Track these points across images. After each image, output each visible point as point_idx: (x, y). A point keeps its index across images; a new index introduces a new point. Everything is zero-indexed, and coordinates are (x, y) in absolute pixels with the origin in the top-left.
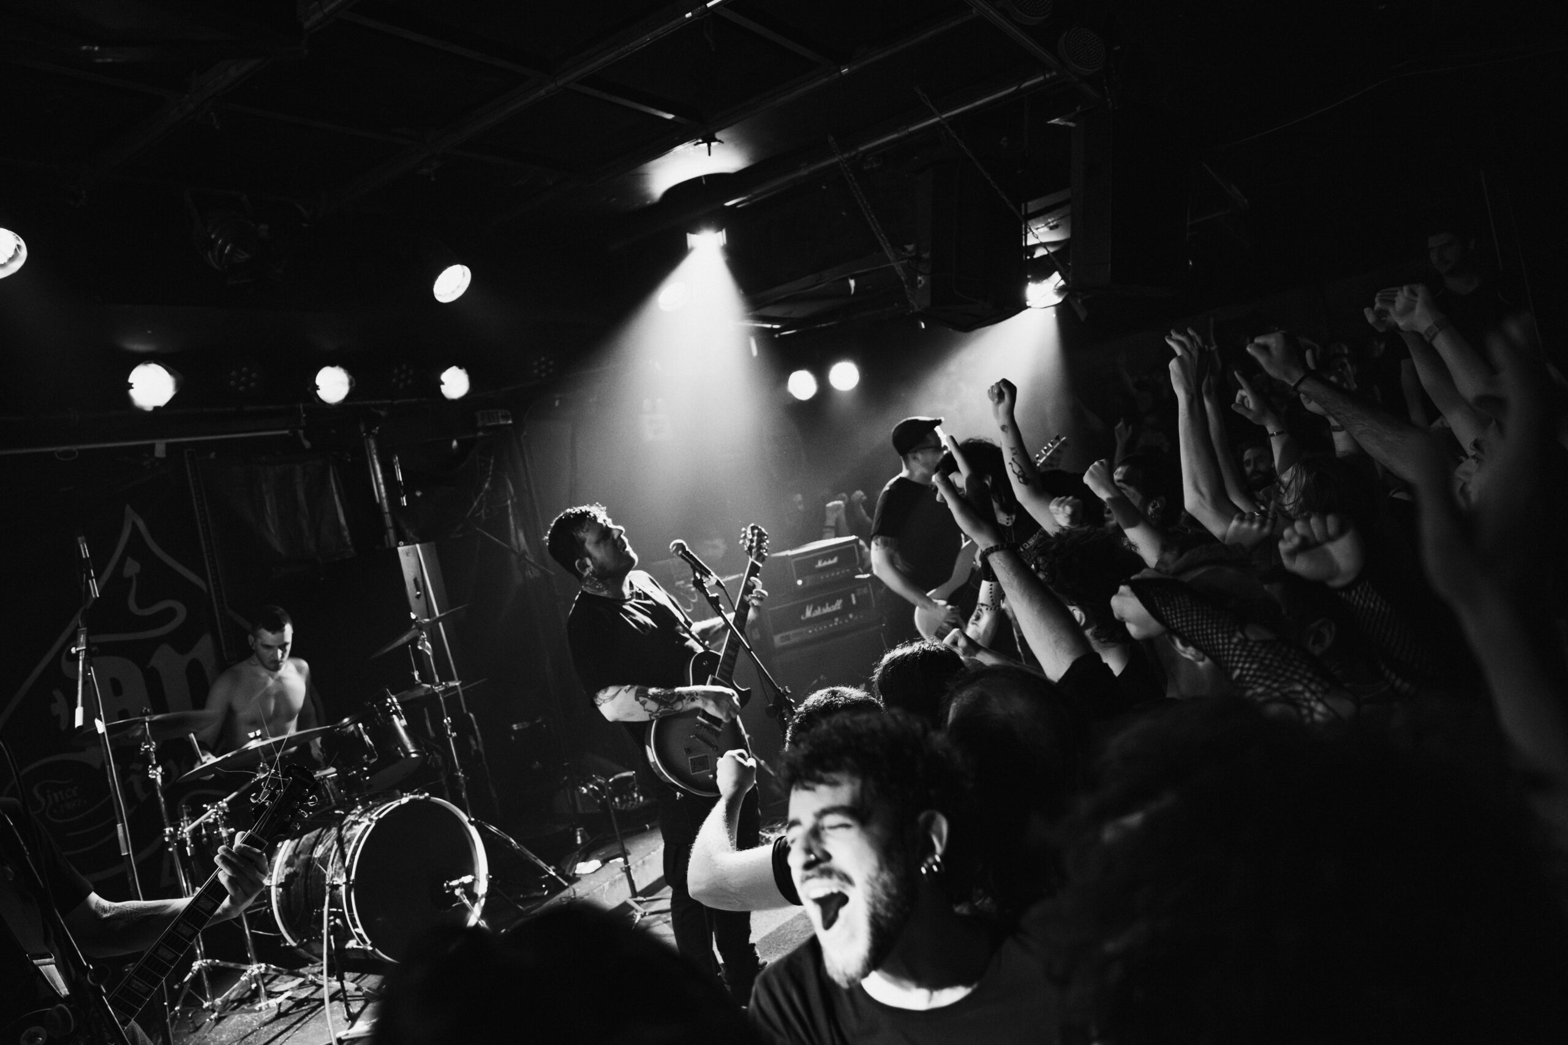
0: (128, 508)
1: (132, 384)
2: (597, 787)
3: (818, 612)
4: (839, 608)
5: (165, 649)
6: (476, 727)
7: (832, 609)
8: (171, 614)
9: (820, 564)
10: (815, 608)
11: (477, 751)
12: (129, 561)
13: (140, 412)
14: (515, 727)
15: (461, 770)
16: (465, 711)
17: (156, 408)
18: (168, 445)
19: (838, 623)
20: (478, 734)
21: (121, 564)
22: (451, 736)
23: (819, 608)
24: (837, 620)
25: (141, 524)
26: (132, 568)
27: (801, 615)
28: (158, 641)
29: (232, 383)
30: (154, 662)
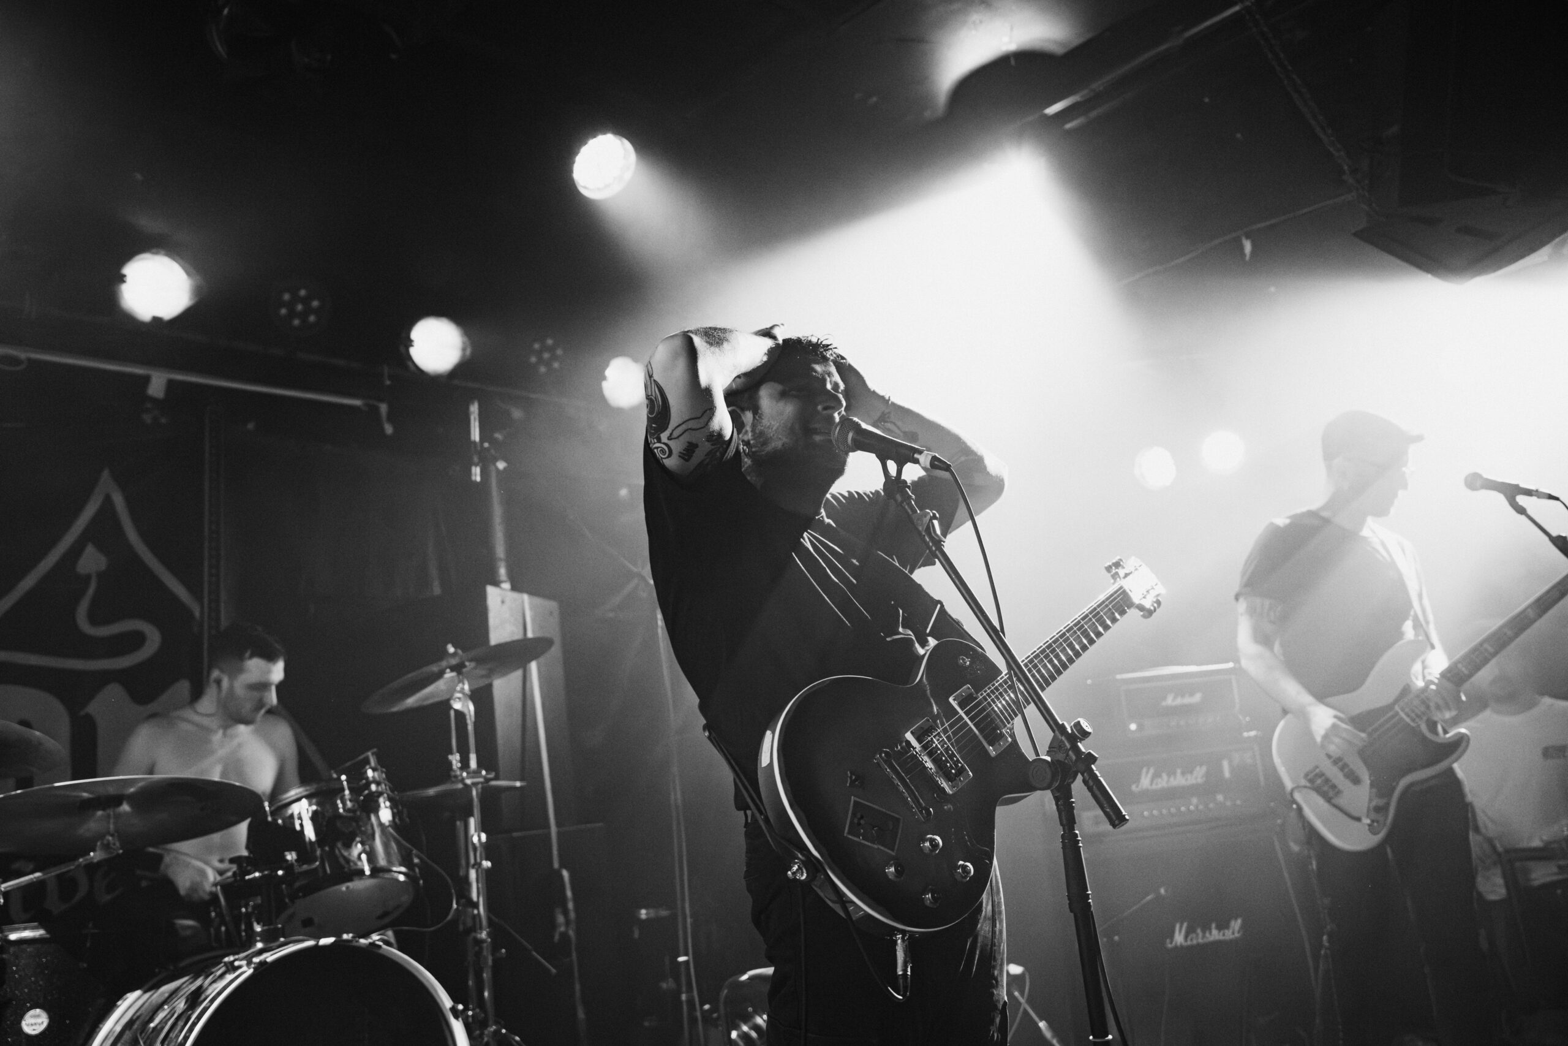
0: (106, 474)
1: (125, 276)
2: (756, 1032)
3: (1163, 783)
4: (1200, 781)
5: (114, 693)
6: (569, 894)
7: (1187, 780)
8: (136, 640)
9: (1170, 701)
10: (1157, 775)
11: (564, 935)
12: (90, 549)
13: (129, 319)
14: (643, 913)
15: (488, 930)
16: (556, 865)
17: (156, 320)
18: (171, 383)
19: (1197, 807)
20: (571, 905)
21: (75, 552)
22: (477, 865)
23: (1164, 776)
24: (1195, 800)
25: (118, 499)
26: (92, 561)
27: (1134, 783)
28: (106, 678)
29: (283, 311)
30: (93, 708)
